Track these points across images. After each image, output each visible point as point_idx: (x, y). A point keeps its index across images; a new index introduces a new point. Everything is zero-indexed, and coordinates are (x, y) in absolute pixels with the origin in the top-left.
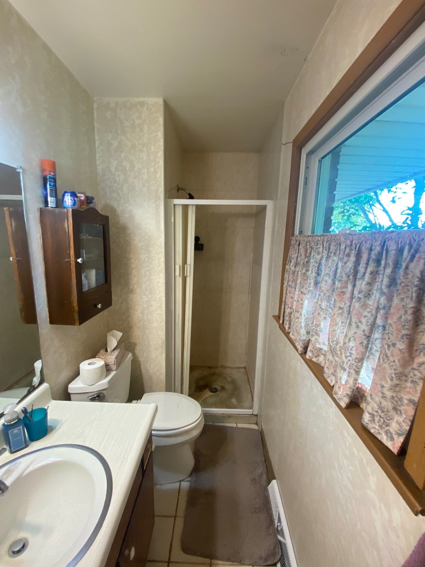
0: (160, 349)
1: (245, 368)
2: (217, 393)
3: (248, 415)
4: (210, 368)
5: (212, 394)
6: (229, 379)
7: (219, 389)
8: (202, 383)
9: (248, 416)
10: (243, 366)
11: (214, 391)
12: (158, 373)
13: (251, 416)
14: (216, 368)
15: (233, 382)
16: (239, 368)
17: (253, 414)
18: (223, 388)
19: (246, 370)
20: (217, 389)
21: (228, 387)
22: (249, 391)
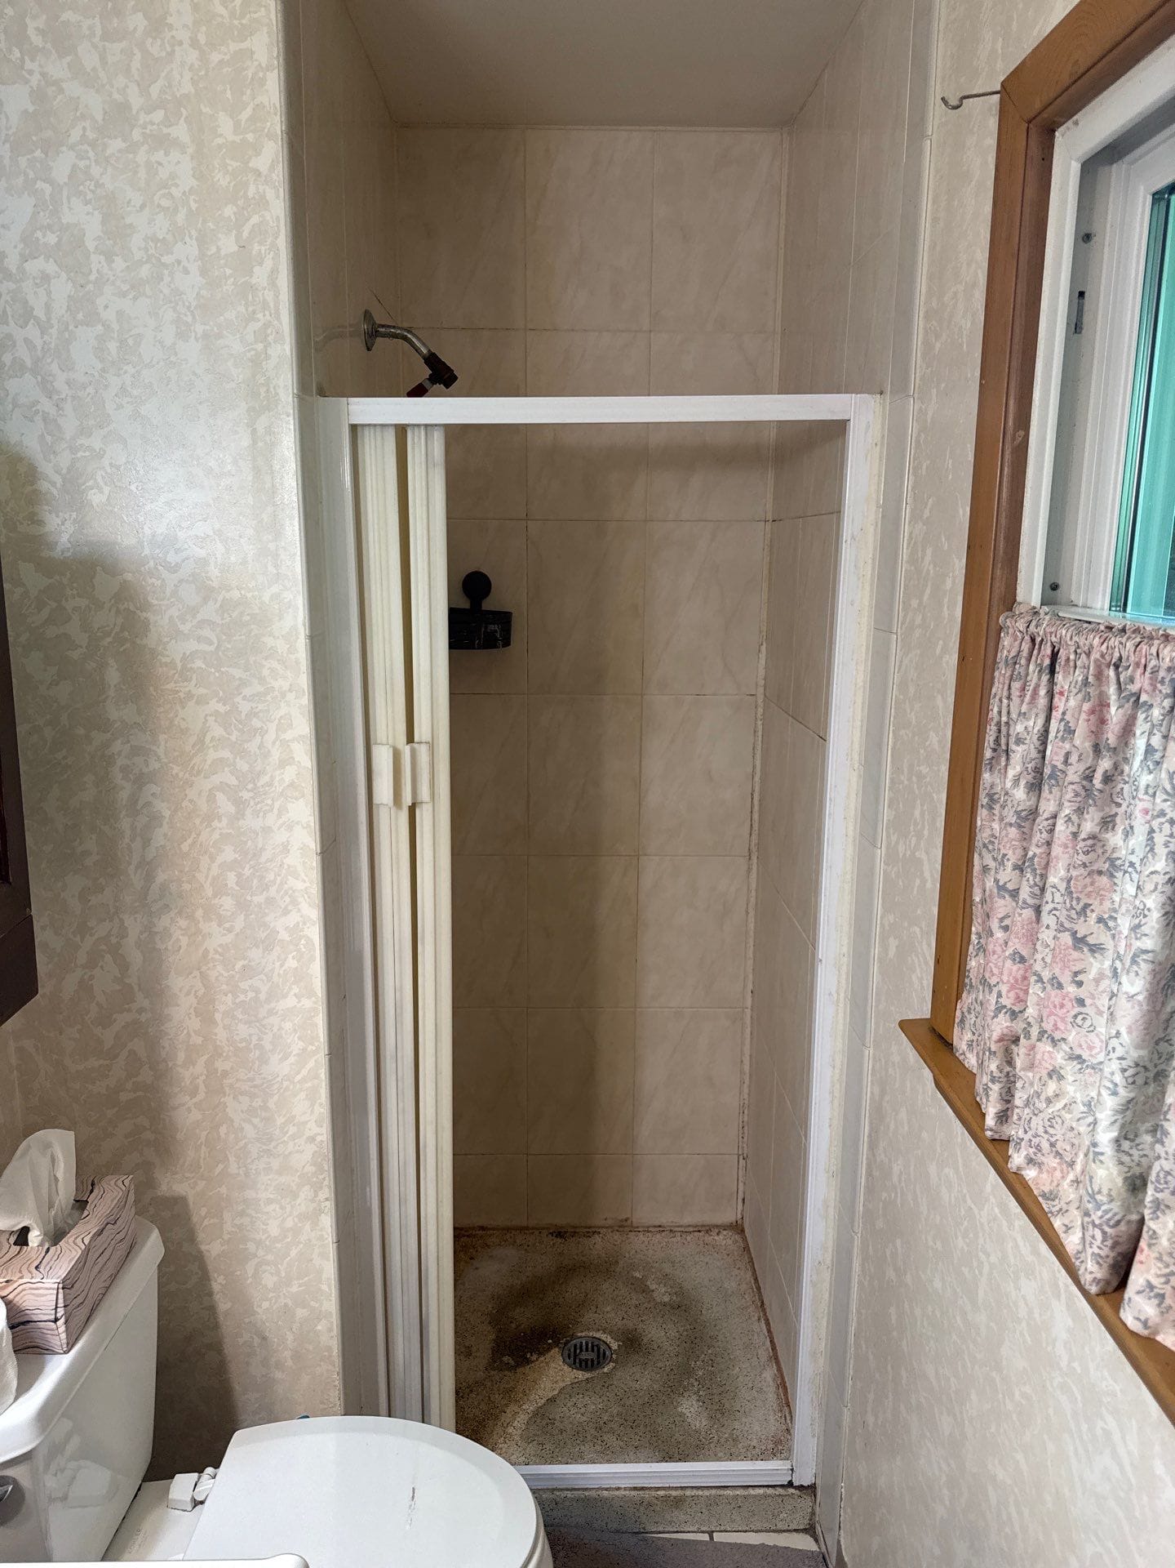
0: (306, 1192)
1: (738, 1228)
2: (606, 1370)
3: (770, 1491)
4: (560, 1234)
5: (581, 1375)
6: (662, 1294)
7: (614, 1346)
8: (525, 1317)
9: (766, 1496)
10: (728, 1216)
11: (589, 1358)
12: (301, 1313)
13: (780, 1491)
14: (591, 1231)
15: (682, 1307)
16: (708, 1229)
17: (790, 1484)
18: (632, 1343)
19: (745, 1239)
20: (603, 1347)
21: (660, 1333)
22: (764, 1353)
